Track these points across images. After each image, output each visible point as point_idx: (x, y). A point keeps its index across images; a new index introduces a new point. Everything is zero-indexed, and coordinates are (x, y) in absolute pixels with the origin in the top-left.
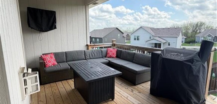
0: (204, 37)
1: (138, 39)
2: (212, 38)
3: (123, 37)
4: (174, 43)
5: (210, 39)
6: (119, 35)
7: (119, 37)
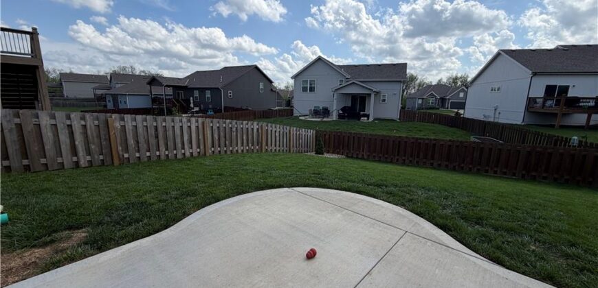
0: (423, 99)
1: (312, 89)
2: (436, 101)
3: (272, 90)
4: (395, 94)
5: (432, 103)
6: (261, 86)
7: (262, 89)
